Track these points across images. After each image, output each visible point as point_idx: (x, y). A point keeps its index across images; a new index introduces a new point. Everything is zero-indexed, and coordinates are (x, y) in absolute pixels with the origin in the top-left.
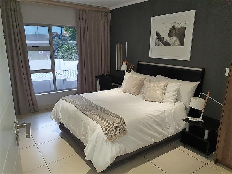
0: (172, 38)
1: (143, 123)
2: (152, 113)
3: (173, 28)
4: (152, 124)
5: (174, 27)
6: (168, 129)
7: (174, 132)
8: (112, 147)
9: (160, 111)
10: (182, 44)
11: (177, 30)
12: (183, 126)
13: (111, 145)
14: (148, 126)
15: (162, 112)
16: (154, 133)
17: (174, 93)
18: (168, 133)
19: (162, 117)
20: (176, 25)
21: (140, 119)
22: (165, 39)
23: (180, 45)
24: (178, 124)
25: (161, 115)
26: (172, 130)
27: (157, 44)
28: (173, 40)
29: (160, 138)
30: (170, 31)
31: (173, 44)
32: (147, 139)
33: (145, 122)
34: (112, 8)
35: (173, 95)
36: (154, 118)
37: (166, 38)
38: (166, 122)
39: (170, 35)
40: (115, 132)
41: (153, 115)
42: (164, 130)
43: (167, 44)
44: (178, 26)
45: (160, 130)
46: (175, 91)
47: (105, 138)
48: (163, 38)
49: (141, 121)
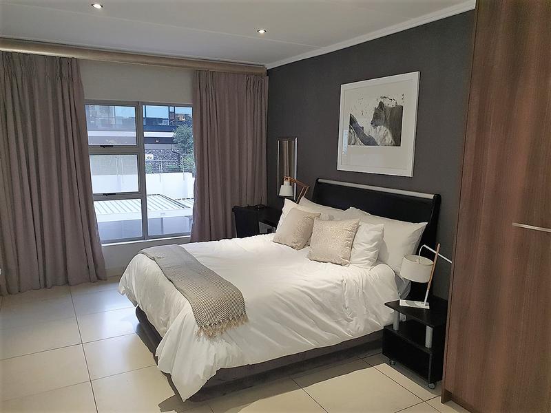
0: (380, 130)
1: (287, 304)
2: (311, 285)
3: (381, 107)
4: (308, 309)
5: (381, 104)
6: (349, 321)
7: (364, 330)
8: (209, 347)
9: (331, 282)
10: (397, 142)
11: (388, 112)
12: (387, 317)
13: (207, 342)
14: (298, 310)
15: (337, 284)
16: (312, 327)
17: (369, 246)
18: (348, 329)
19: (334, 295)
20: (386, 102)
21: (280, 295)
22: (366, 131)
23: (394, 143)
24: (375, 313)
25: (333, 291)
26: (358, 325)
27: (353, 142)
28: (382, 133)
29: (328, 339)
30: (376, 114)
31: (381, 142)
32: (296, 339)
33: (293, 303)
34: (269, 66)
35: (368, 250)
36: (314, 295)
37: (368, 129)
38: (344, 306)
39: (375, 122)
40: (219, 318)
41: (312, 290)
42: (337, 322)
43: (369, 141)
44: (389, 104)
45: (328, 322)
46: (373, 241)
47: (197, 328)
48: (363, 128)
49: (282, 300)
